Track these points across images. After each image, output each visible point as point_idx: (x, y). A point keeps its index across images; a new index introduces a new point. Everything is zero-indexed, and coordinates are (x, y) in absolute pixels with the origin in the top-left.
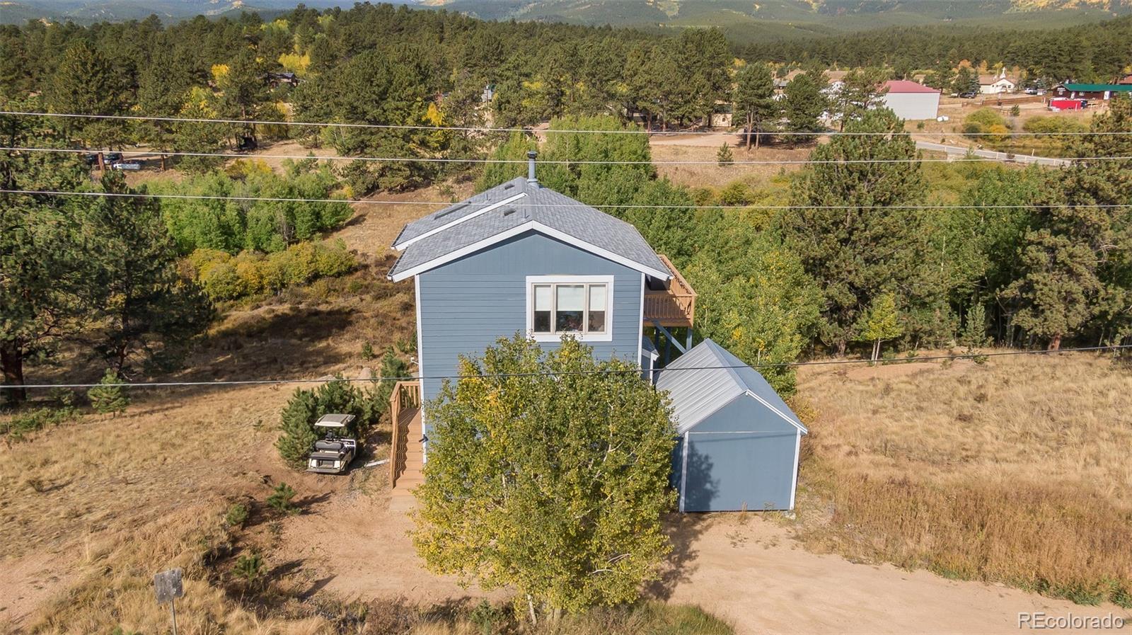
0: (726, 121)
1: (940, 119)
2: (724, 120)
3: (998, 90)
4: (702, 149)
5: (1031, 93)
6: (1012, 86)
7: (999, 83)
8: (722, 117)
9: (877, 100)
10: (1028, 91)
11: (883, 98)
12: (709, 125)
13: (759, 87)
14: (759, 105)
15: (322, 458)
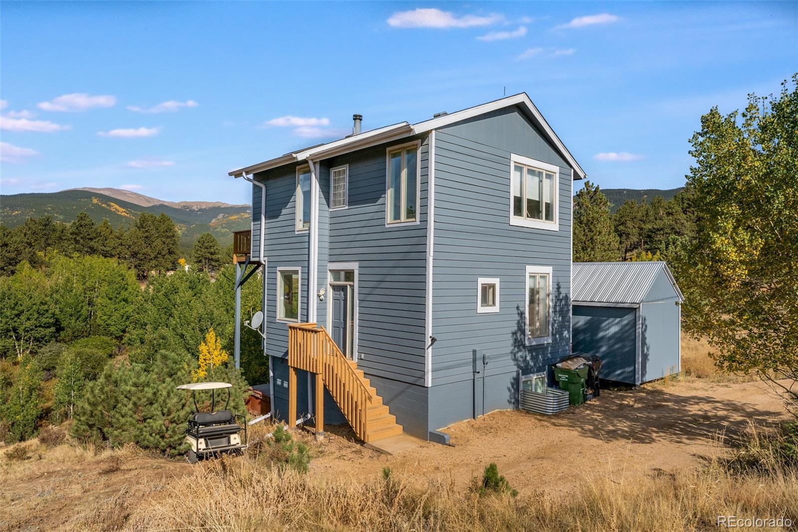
13: (211, 247)
14: (212, 260)
15: (208, 437)
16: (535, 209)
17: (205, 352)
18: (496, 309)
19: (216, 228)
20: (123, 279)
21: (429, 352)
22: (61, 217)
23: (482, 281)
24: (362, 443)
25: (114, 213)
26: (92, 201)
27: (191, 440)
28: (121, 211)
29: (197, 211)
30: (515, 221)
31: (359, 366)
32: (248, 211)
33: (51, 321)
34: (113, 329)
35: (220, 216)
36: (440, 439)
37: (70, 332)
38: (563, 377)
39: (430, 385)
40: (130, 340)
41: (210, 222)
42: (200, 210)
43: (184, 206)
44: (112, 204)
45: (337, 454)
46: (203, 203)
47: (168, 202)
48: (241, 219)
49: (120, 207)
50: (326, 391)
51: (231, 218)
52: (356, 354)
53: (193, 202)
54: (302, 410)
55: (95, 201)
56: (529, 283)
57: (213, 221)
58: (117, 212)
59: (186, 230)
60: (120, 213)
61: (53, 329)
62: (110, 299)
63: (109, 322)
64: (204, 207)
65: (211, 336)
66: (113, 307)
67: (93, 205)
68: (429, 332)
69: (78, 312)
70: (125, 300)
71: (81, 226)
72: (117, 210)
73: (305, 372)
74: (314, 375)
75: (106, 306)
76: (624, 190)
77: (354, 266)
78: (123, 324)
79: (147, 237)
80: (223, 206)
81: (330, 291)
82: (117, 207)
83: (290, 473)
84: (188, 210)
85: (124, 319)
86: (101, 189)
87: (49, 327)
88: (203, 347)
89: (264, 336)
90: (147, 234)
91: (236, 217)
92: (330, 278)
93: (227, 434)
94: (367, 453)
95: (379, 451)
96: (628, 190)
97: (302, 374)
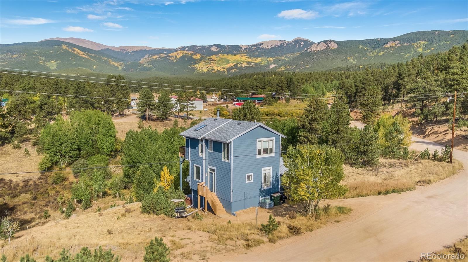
0: (129, 112)
1: (205, 110)
2: (128, 111)
3: (213, 100)
4: (128, 123)
5: (224, 101)
6: (217, 99)
7: (213, 97)
8: (127, 110)
9: (191, 102)
10: (222, 100)
11: (194, 102)
12: (123, 114)
13: (150, 98)
14: (150, 105)
15: (180, 213)
16: (265, 151)
17: (163, 175)
18: (252, 181)
19: (144, 65)
20: (110, 125)
21: (232, 194)
22: (43, 59)
23: (247, 175)
24: (216, 215)
25: (77, 56)
26: (62, 47)
27: (175, 213)
28: (82, 54)
29: (131, 53)
30: (258, 156)
31: (216, 195)
32: (165, 52)
33: (77, 147)
34: (106, 151)
35: (146, 56)
36: (234, 215)
37: (85, 152)
38: (273, 198)
39: (232, 202)
40: (123, 162)
41: (140, 60)
42: (133, 52)
43: (122, 50)
44: (75, 49)
45: (210, 217)
46: (134, 47)
47: (111, 47)
48: (161, 58)
49: (80, 51)
50: (208, 202)
51: (154, 57)
52: (215, 192)
53: (128, 47)
54: (202, 206)
55: (64, 47)
56: (263, 172)
57: (142, 59)
58: (79, 54)
59: (124, 66)
60: (80, 55)
61: (78, 151)
62: (104, 135)
63: (104, 147)
64: (135, 50)
65: (165, 168)
66: (105, 139)
67: (63, 50)
68: (232, 189)
69: (88, 142)
70: (111, 136)
71: (79, 88)
72: (79, 53)
73: (203, 197)
74: (204, 198)
75: (102, 139)
76: (436, 31)
77: (215, 168)
78: (111, 148)
79: (112, 90)
80: (148, 49)
81: (209, 173)
82: (79, 51)
83: (199, 221)
84: (125, 52)
85: (111, 146)
86: (67, 39)
87: (76, 151)
88: (162, 173)
89: (190, 183)
90: (112, 89)
91: (157, 57)
92: (209, 170)
93: (184, 212)
94: (217, 217)
95: (219, 217)
96: (439, 31)
97: (201, 197)
